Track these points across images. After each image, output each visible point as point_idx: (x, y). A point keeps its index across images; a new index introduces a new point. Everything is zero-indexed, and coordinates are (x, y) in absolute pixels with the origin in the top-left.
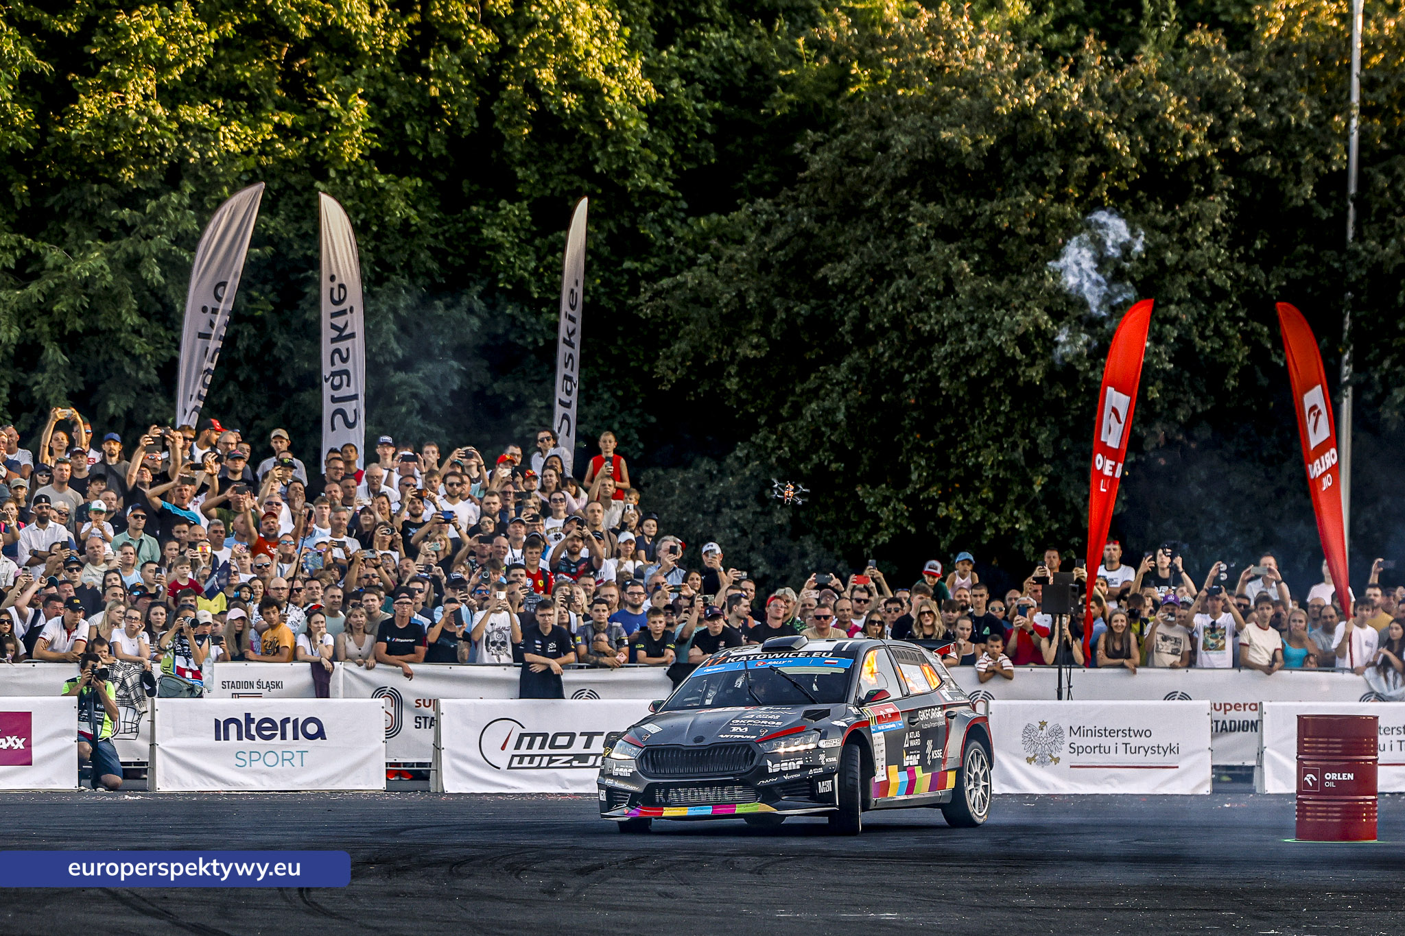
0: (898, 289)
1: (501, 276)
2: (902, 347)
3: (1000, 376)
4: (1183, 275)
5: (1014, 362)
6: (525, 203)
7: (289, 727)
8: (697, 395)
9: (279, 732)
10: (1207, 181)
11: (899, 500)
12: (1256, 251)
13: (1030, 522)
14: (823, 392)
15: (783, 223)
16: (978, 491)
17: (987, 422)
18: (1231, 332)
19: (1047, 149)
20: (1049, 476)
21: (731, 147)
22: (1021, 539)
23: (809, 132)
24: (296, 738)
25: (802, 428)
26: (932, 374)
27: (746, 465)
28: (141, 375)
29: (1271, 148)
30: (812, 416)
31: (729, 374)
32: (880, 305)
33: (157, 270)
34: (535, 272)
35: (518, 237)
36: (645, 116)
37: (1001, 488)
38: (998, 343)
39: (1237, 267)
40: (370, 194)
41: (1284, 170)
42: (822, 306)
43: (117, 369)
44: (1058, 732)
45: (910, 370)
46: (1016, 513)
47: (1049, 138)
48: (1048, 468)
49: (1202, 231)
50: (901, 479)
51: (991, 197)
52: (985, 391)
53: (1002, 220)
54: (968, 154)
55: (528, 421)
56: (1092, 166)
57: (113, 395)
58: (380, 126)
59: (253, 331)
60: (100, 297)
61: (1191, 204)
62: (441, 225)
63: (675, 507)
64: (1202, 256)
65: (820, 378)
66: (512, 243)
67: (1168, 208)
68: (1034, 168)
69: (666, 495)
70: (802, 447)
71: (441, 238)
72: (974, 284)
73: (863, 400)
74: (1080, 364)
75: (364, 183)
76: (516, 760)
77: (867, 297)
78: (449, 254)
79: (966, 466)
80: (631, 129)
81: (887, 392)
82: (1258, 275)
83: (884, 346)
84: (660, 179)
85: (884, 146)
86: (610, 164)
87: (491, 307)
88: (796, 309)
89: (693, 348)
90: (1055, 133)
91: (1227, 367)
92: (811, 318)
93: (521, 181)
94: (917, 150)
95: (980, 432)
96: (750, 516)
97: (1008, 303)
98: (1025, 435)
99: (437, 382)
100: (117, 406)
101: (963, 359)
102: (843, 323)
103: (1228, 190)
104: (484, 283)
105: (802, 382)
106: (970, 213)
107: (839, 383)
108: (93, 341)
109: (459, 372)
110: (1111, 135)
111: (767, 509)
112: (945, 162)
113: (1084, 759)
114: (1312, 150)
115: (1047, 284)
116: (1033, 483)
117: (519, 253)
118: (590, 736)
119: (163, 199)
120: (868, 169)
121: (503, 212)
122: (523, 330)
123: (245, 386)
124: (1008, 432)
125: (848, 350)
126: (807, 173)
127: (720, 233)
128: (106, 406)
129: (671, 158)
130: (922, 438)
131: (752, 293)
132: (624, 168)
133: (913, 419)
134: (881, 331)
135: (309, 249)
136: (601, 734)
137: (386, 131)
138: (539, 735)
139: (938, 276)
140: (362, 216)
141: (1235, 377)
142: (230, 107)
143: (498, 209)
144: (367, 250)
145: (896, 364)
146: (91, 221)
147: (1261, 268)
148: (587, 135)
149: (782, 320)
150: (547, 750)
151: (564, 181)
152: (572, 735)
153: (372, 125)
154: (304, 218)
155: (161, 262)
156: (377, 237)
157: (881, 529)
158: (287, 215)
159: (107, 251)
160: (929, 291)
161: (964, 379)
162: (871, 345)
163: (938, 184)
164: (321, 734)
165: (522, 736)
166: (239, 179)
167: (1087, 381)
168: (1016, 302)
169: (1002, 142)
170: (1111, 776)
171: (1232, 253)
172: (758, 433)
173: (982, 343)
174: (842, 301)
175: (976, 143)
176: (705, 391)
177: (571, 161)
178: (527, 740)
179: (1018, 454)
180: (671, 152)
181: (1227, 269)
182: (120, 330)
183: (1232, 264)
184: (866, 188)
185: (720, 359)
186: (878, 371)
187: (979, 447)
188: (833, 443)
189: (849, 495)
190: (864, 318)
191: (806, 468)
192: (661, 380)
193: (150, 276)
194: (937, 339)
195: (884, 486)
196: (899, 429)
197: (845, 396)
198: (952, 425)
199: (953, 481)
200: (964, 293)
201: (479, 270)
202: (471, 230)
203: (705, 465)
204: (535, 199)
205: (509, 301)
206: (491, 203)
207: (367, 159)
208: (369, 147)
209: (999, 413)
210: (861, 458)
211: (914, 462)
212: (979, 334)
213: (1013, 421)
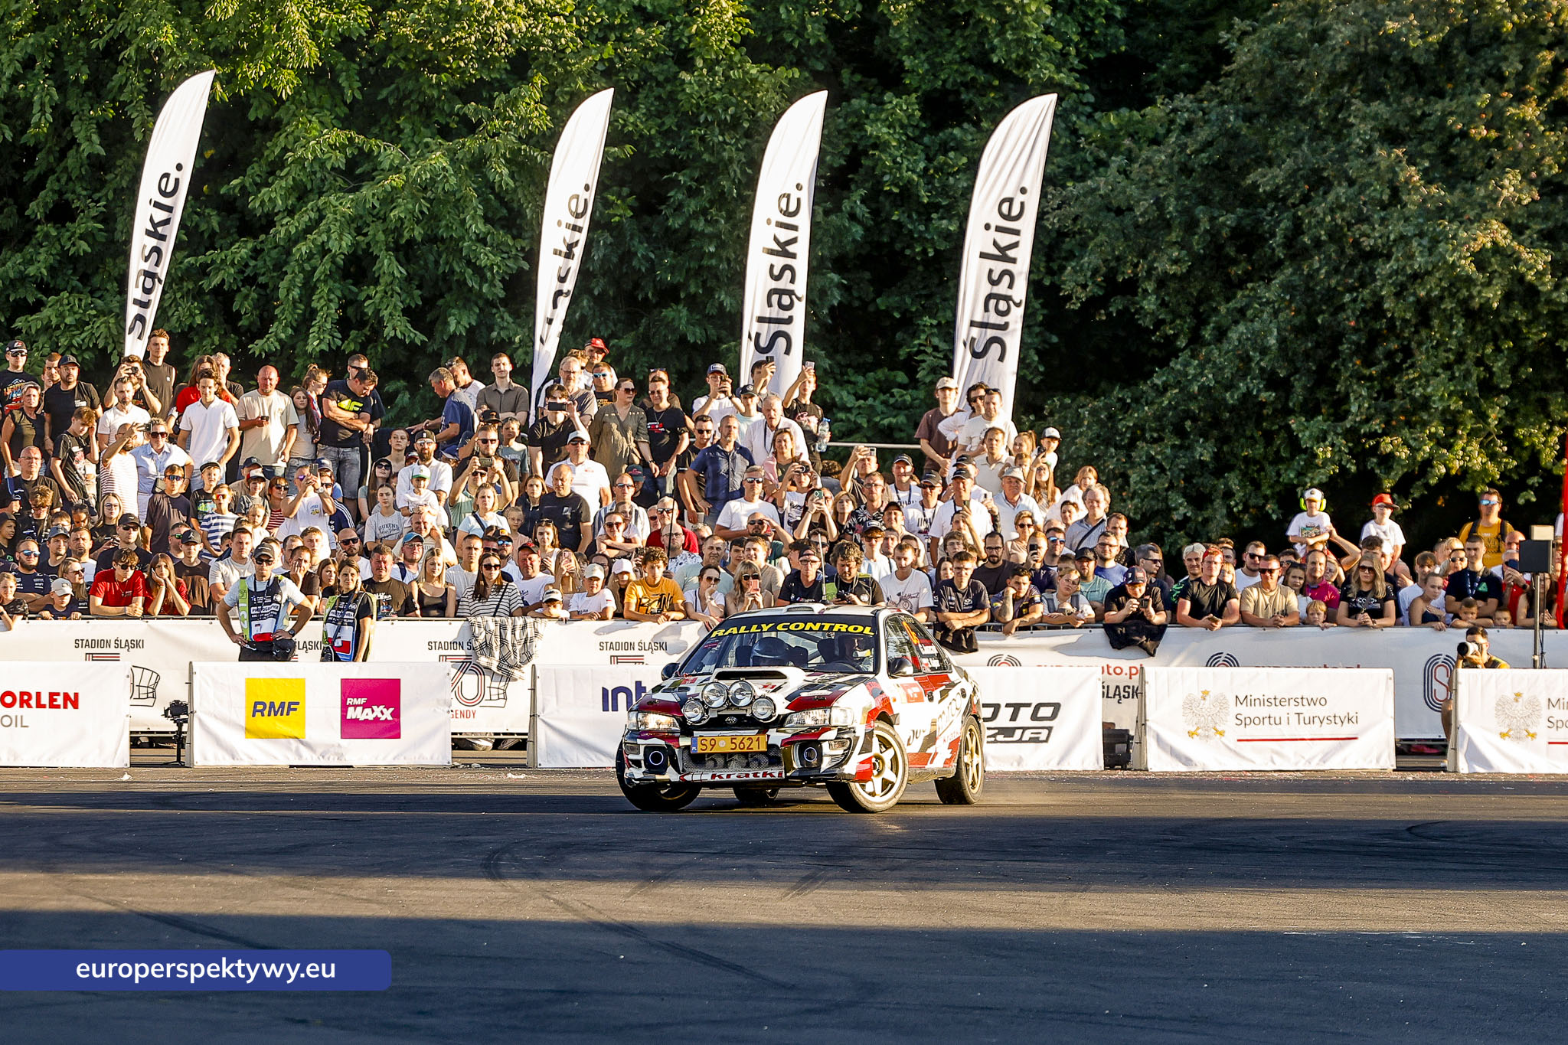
0: (1338, 197)
1: (886, 178)
2: (1341, 263)
3: (1453, 295)
5: (1469, 281)
6: (914, 95)
8: (1109, 315)
11: (1337, 434)
13: (1485, 459)
14: (1250, 312)
15: (1206, 122)
16: (1425, 424)
17: (1435, 348)
19: (1505, 42)
20: (1505, 408)
21: (1141, 33)
22: (1475, 478)
23: (1237, 20)
25: (1227, 352)
26: (1374, 293)
27: (1162, 394)
28: (485, 288)
30: (1239, 341)
31: (1145, 291)
32: (1317, 215)
33: (505, 171)
34: (924, 174)
35: (906, 134)
37: (1452, 422)
38: (1451, 260)
40: (740, 86)
43: (458, 281)
45: (1351, 289)
46: (1469, 449)
47: (1509, 31)
48: (1505, 400)
50: (1339, 413)
51: (1441, 94)
52: (1433, 312)
53: (1455, 122)
54: (1416, 48)
55: (916, 342)
57: (455, 311)
59: (610, 240)
60: (440, 201)
65: (1248, 296)
66: (899, 141)
68: (1490, 63)
69: (1073, 426)
70: (1228, 373)
72: (1423, 192)
73: (1296, 322)
74: (1543, 283)
75: (735, 74)
77: (1302, 206)
79: (1413, 399)
80: (1032, 13)
81: (1322, 312)
83: (1320, 261)
84: (1064, 70)
85: (1320, 36)
86: (1008, 52)
87: (875, 213)
88: (1221, 219)
89: (1105, 261)
92: (1237, 232)
93: (908, 71)
94: (1358, 42)
95: (1428, 358)
96: (1168, 451)
97: (1461, 215)
98: (1479, 362)
100: (458, 323)
101: (1409, 277)
102: (1273, 235)
104: (867, 185)
105: (1228, 300)
106: (1419, 113)
107: (1268, 303)
108: (430, 251)
109: (840, 286)
111: (1187, 443)
112: (1390, 56)
115: (1506, 194)
116: (1489, 417)
117: (906, 152)
118: (1016, 707)
119: (513, 92)
120: (1303, 62)
121: (889, 106)
122: (911, 239)
123: (600, 300)
124: (1460, 359)
125: (1278, 265)
126: (1234, 66)
127: (1131, 130)
128: (446, 323)
129: (1077, 45)
130: (1362, 365)
131: (1172, 201)
132: (1024, 57)
133: (1353, 343)
134: (1318, 244)
135: (672, 147)
136: (1028, 705)
137: (758, 15)
139: (1382, 184)
140: (731, 110)
143: (883, 103)
145: (1333, 282)
146: (429, 116)
148: (985, 21)
149: (1206, 231)
151: (958, 70)
153: (744, 9)
155: (509, 163)
156: (748, 134)
158: (648, 109)
159: (448, 150)
160: (1373, 201)
161: (1411, 299)
162: (1305, 259)
163: (1382, 79)
169: (1454, 33)
172: (1177, 357)
173: (1432, 259)
174: (1273, 209)
175: (1426, 35)
177: (964, 49)
179: (1472, 384)
180: (1076, 39)
182: (462, 239)
184: (1301, 84)
185: (1136, 275)
186: (1313, 290)
187: (1426, 376)
188: (1262, 369)
189: (1281, 427)
190: (1297, 228)
191: (1232, 397)
192: (1069, 298)
193: (498, 178)
194: (1381, 255)
195: (1320, 418)
196: (1336, 355)
197: (1276, 317)
198: (1396, 351)
199: (1398, 413)
200: (1413, 203)
201: (862, 171)
202: (854, 126)
203: (1117, 393)
204: (925, 92)
205: (896, 206)
206: (875, 95)
207: (737, 47)
208: (740, 33)
209: (1450, 337)
210: (1293, 387)
211: (1354, 392)
212: (1429, 249)
213: (1466, 347)
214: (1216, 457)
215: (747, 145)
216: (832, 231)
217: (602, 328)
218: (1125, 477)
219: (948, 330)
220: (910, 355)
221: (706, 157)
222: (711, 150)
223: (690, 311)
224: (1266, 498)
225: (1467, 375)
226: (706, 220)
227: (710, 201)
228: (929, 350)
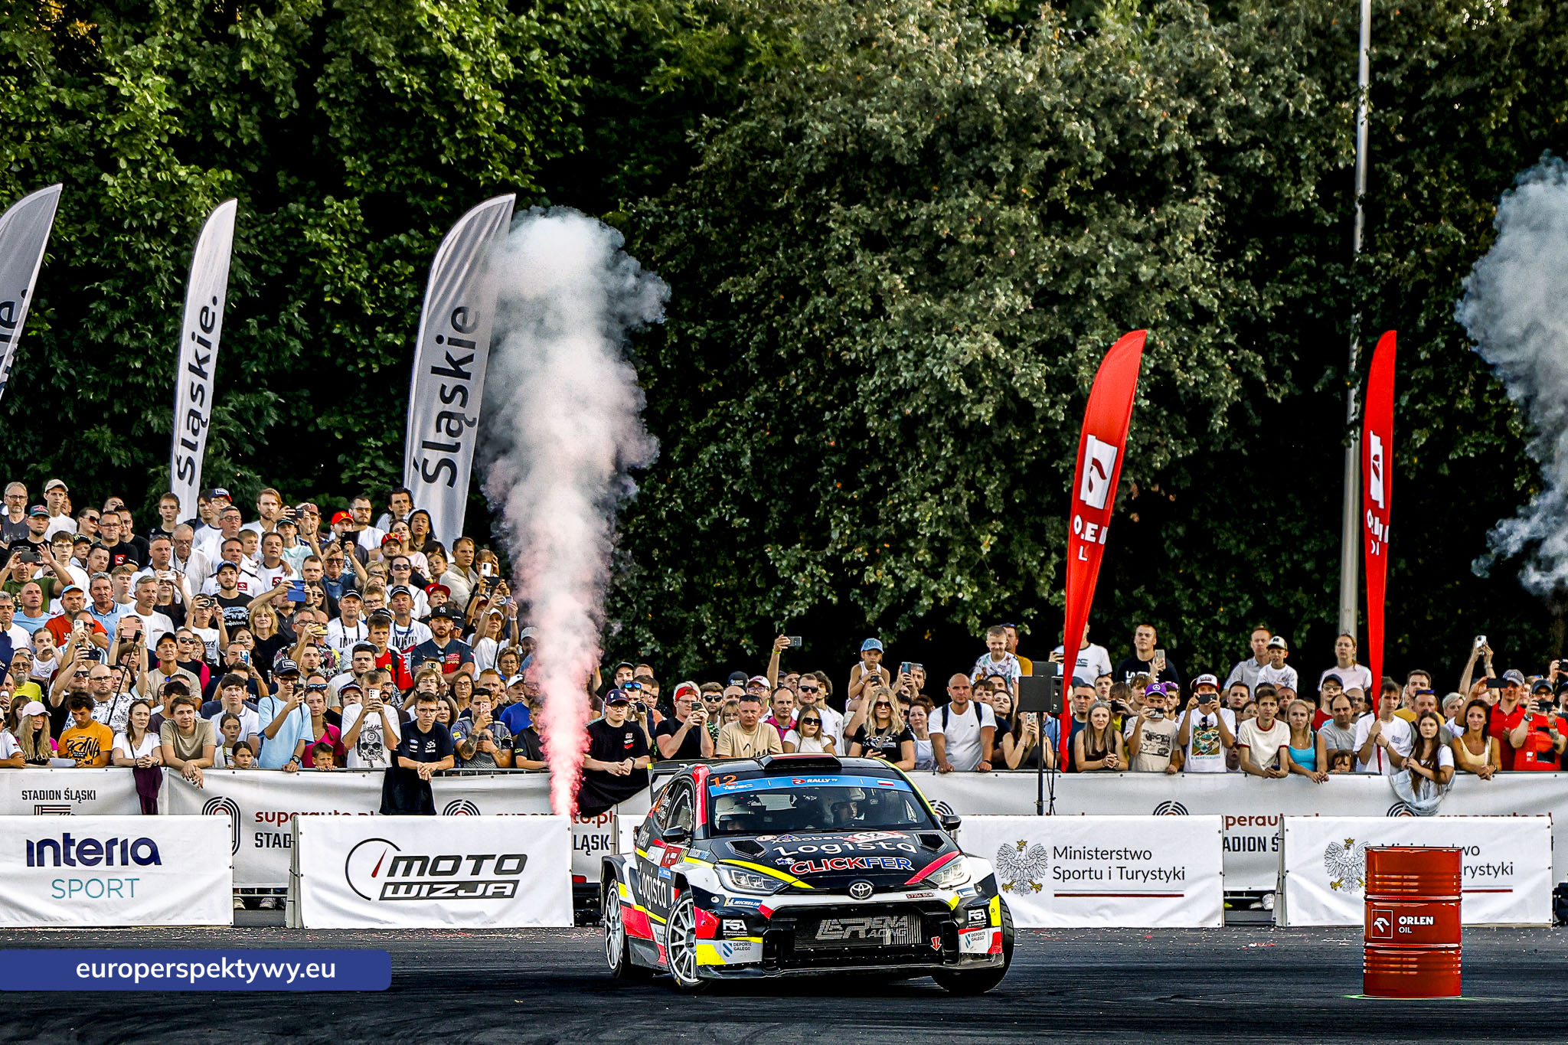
0: (817, 309)
1: (327, 288)
2: (819, 378)
3: (940, 413)
4: (1161, 293)
5: (958, 397)
6: (356, 199)
7: (117, 849)
9: (104, 856)
10: (1187, 179)
11: (816, 563)
12: (1246, 263)
13: (976, 590)
14: (722, 432)
15: (673, 227)
16: (912, 552)
17: (923, 469)
18: (1219, 363)
19: (995, 141)
20: (998, 534)
21: (602, 132)
22: (965, 610)
23: (705, 117)
24: (125, 862)
25: (697, 475)
26: (858, 413)
29: (1265, 140)
30: (710, 462)
32: (793, 327)
34: (368, 284)
35: (347, 241)
36: (500, 95)
37: (941, 550)
38: (939, 375)
39: (1224, 283)
40: (168, 190)
41: (1280, 167)
44: (1039, 853)
45: (830, 407)
46: (958, 579)
47: (999, 130)
48: (998, 526)
49: (1183, 242)
50: (818, 538)
51: (927, 199)
52: (920, 431)
53: (942, 227)
54: (898, 146)
55: (360, 465)
56: (1050, 162)
58: (180, 107)
61: (1169, 209)
62: (254, 226)
64: (1184, 270)
65: (719, 415)
66: (341, 248)
67: (1142, 211)
68: (979, 163)
70: (698, 498)
71: (253, 241)
72: (908, 302)
73: (772, 442)
74: (1038, 399)
75: (162, 176)
76: (390, 888)
77: (777, 318)
78: (262, 261)
79: (898, 525)
80: (484, 111)
81: (801, 432)
82: (1249, 292)
83: (797, 376)
84: (518, 171)
85: (796, 134)
86: (458, 153)
87: (315, 326)
88: (690, 332)
90: (1005, 120)
91: (1212, 404)
92: (707, 343)
93: (350, 173)
94: (837, 141)
95: (914, 481)
97: (950, 327)
98: (970, 485)
101: (894, 393)
102: (746, 348)
103: (1216, 191)
104: (306, 296)
105: (697, 419)
106: (903, 216)
107: (742, 421)
109: (276, 405)
110: (1074, 125)
111: (654, 573)
112: (870, 155)
113: (1072, 885)
114: (1314, 142)
115: (998, 304)
116: (980, 544)
117: (348, 260)
118: (479, 859)
120: (777, 162)
121: (329, 211)
122: (352, 355)
124: (949, 481)
125: (751, 382)
126: (702, 167)
129: (531, 145)
130: (843, 488)
132: (475, 158)
133: (833, 464)
134: (794, 358)
135: (94, 255)
137: (188, 112)
139: (864, 293)
140: (158, 216)
141: (1224, 415)
143: (324, 207)
144: (165, 257)
145: (812, 399)
147: (1253, 284)
148: (433, 119)
150: (427, 877)
151: (403, 172)
152: (458, 859)
153: (172, 106)
154: (89, 218)
156: (177, 241)
157: (796, 598)
160: (854, 312)
161: (896, 417)
162: (781, 375)
163: (862, 181)
164: (155, 858)
165: (397, 859)
167: (1045, 419)
168: (961, 326)
169: (939, 131)
170: (1107, 907)
171: (1218, 267)
173: (918, 374)
174: (745, 321)
175: (910, 132)
177: (411, 149)
178: (402, 865)
179: (962, 509)
180: (531, 138)
181: (1211, 286)
183: (1219, 280)
184: (775, 186)
186: (789, 407)
187: (913, 500)
188: (733, 492)
189: (755, 557)
190: (773, 340)
191: (703, 524)
194: (863, 370)
195: (798, 546)
196: (815, 477)
197: (750, 438)
198: (880, 473)
199: (882, 540)
200: (897, 314)
201: (300, 281)
202: (290, 232)
204: (368, 195)
205: (336, 318)
206: (314, 199)
207: (164, 147)
208: (167, 132)
209: (938, 458)
210: (770, 512)
211: (835, 517)
212: (915, 364)
213: (955, 469)
214: (685, 587)
215: (175, 252)
216: (269, 346)
217: (19, 450)
219: (396, 452)
220: (353, 478)
221: (131, 265)
222: (136, 258)
223: (114, 432)
224: (740, 632)
225: (957, 499)
226: (131, 334)
227: (135, 314)
228: (374, 474)
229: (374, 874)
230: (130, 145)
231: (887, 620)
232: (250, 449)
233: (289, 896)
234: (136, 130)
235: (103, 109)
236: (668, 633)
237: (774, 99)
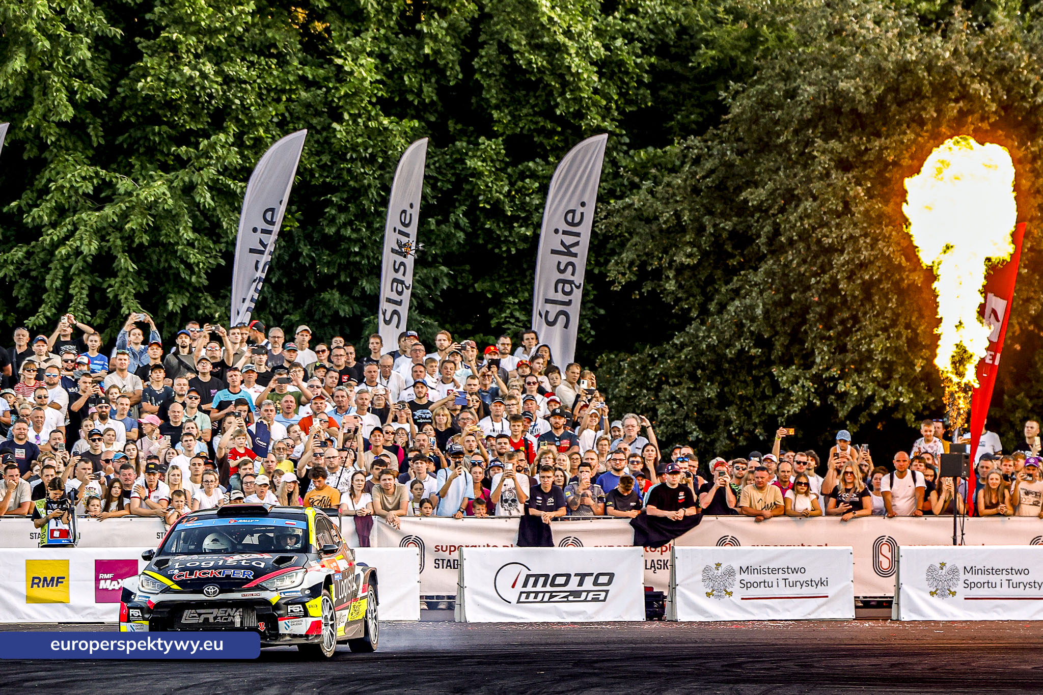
0: (806, 209)
1: (481, 198)
2: (808, 256)
3: (888, 278)
6: (501, 139)
8: (641, 294)
11: (806, 379)
13: (912, 396)
14: (743, 291)
15: (710, 156)
16: (869, 371)
17: (877, 316)
19: (924, 97)
21: (663, 93)
22: (904, 409)
23: (731, 83)
25: (726, 321)
26: (833, 279)
27: (680, 351)
28: (194, 279)
30: (735, 312)
31: (668, 277)
32: (790, 222)
33: (208, 195)
34: (508, 195)
35: (495, 166)
36: (595, 69)
37: (888, 369)
38: (887, 253)
40: (376, 133)
42: (741, 223)
43: (174, 274)
44: (954, 571)
45: (815, 275)
46: (900, 388)
47: (927, 89)
50: (807, 364)
51: (878, 135)
52: (873, 291)
53: (889, 155)
54: (860, 101)
55: (503, 315)
56: (960, 111)
57: (172, 296)
58: (384, 78)
60: (161, 217)
62: (433, 157)
63: (625, 384)
65: (741, 280)
66: (490, 171)
68: (914, 112)
69: (616, 374)
70: (727, 335)
71: (432, 167)
72: (867, 205)
73: (776, 298)
75: (372, 124)
76: (524, 595)
77: (780, 216)
79: (860, 352)
80: (584, 79)
81: (795, 291)
83: (793, 254)
84: (608, 120)
85: (792, 94)
86: (567, 107)
87: (473, 223)
88: (722, 225)
89: (638, 256)
90: (931, 83)
92: (733, 234)
93: (496, 121)
94: (819, 98)
95: (871, 324)
96: (685, 391)
97: (894, 221)
98: (908, 326)
99: (430, 282)
100: (175, 304)
101: (857, 265)
102: (759, 236)
104: (467, 203)
105: (727, 283)
106: (863, 148)
107: (756, 284)
108: (154, 252)
109: (448, 275)
110: (977, 86)
111: (698, 385)
112: (841, 107)
113: (976, 592)
116: (915, 365)
117: (496, 179)
118: (583, 576)
119: (213, 138)
120: (780, 112)
121: (483, 147)
122: (498, 241)
124: (894, 324)
125: (762, 258)
126: (730, 116)
127: (656, 162)
128: (167, 304)
129: (616, 102)
130: (823, 329)
131: (687, 213)
132: (579, 111)
133: (816, 313)
134: (791, 242)
135: (327, 177)
137: (389, 82)
138: (542, 575)
139: (837, 199)
140: (370, 150)
142: (264, 63)
143: (479, 144)
145: (802, 269)
146: (153, 156)
148: (551, 85)
149: (711, 234)
151: (531, 121)
153: (378, 78)
154: (324, 153)
155: (210, 189)
156: (382, 167)
157: (792, 402)
158: (309, 150)
159: (167, 180)
160: (831, 211)
161: (859, 281)
162: (782, 253)
163: (836, 125)
165: (528, 576)
166: (271, 121)
169: (887, 90)
170: (1000, 607)
172: (691, 325)
173: (874, 253)
174: (759, 218)
175: (868, 92)
176: (648, 291)
177: (536, 105)
178: (532, 580)
179: (902, 342)
180: (616, 97)
182: (177, 244)
184: (778, 128)
185: (661, 265)
186: (788, 275)
187: (870, 336)
188: (752, 333)
189: (765, 374)
190: (777, 232)
191: (731, 353)
192: (613, 282)
193: (202, 200)
194: (836, 250)
195: (794, 367)
196: (804, 322)
197: (762, 295)
198: (848, 319)
199: (849, 363)
200: (859, 212)
201: (463, 193)
202: (457, 161)
203: (648, 350)
204: (508, 136)
205: (488, 218)
206: (472, 139)
207: (373, 105)
208: (375, 95)
209: (886, 308)
210: (774, 345)
211: (818, 348)
212: (871, 246)
213: (898, 315)
214: (720, 395)
215: (381, 174)
216: (443, 236)
217: (278, 306)
218: (655, 411)
219: (527, 306)
220: (499, 324)
221: (352, 183)
222: (355, 178)
223: (341, 294)
224: (755, 425)
226: (352, 229)
227: (355, 215)
228: (512, 321)
229: (513, 587)
230: (351, 104)
231: (853, 416)
232: (431, 305)
233: (457, 601)
234: (355, 94)
235: (333, 80)
236: (707, 425)
237: (777, 70)
